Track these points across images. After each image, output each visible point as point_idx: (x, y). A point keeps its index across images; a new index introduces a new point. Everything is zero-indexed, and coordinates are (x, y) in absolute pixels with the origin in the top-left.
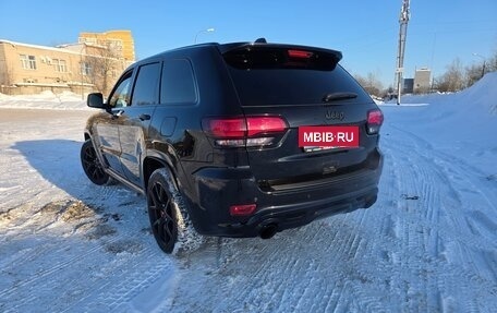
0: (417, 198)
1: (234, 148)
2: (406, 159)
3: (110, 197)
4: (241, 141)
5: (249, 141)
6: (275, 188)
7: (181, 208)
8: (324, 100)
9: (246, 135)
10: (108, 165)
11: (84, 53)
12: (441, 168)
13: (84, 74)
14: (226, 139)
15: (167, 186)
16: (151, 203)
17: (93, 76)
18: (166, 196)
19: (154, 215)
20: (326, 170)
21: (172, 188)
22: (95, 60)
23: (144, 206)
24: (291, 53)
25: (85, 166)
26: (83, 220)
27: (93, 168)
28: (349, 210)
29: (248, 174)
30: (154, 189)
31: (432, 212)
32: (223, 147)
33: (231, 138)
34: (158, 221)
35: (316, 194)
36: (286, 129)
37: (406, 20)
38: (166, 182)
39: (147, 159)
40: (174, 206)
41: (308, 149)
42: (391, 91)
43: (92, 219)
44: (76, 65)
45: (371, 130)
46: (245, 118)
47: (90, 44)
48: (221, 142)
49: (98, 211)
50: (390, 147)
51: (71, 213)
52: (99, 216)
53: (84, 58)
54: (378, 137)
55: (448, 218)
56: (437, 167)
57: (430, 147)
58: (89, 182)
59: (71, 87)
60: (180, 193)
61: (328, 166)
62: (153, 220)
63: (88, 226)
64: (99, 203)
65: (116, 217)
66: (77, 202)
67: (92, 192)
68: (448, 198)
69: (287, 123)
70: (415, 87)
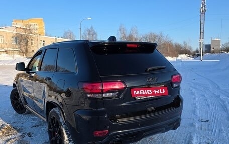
0: (208, 121)
1: (96, 99)
2: (204, 96)
3: (26, 122)
4: (100, 95)
5: (104, 95)
6: (120, 120)
7: (66, 132)
8: (146, 71)
9: (103, 92)
10: (26, 103)
11: (15, 32)
12: (224, 102)
13: (14, 43)
14: (91, 94)
15: (59, 118)
16: (50, 128)
17: (20, 44)
18: (58, 125)
19: (51, 134)
20: (149, 109)
21: (62, 120)
22: (21, 35)
23: (46, 128)
24: (128, 45)
25: (12, 102)
26: (9, 137)
27: (17, 104)
28: (163, 132)
29: (103, 113)
30: (52, 120)
31: (215, 131)
32: (90, 98)
33: (94, 94)
34: (53, 139)
35: (143, 123)
36: (125, 88)
37: (204, 11)
38: (58, 116)
39: (48, 103)
40: (62, 131)
41: (138, 98)
42: (197, 51)
43: (15, 136)
44: (10, 39)
45: (175, 86)
46: (102, 82)
47: (19, 26)
48: (89, 96)
49: (19, 131)
50: (194, 88)
51: (3, 132)
52: (19, 134)
53: (15, 34)
54: (179, 89)
55: (225, 134)
56: (222, 100)
57: (218, 88)
58: (15, 112)
59: (6, 51)
60: (66, 123)
61: (150, 107)
62: (51, 137)
63: (13, 141)
64: (19, 126)
65: (29, 135)
66: (7, 125)
67: (16, 119)
68: (226, 121)
69: (125, 85)
70: (212, 49)
